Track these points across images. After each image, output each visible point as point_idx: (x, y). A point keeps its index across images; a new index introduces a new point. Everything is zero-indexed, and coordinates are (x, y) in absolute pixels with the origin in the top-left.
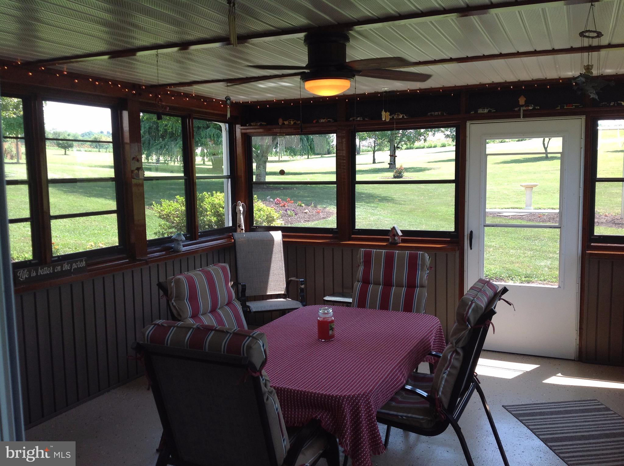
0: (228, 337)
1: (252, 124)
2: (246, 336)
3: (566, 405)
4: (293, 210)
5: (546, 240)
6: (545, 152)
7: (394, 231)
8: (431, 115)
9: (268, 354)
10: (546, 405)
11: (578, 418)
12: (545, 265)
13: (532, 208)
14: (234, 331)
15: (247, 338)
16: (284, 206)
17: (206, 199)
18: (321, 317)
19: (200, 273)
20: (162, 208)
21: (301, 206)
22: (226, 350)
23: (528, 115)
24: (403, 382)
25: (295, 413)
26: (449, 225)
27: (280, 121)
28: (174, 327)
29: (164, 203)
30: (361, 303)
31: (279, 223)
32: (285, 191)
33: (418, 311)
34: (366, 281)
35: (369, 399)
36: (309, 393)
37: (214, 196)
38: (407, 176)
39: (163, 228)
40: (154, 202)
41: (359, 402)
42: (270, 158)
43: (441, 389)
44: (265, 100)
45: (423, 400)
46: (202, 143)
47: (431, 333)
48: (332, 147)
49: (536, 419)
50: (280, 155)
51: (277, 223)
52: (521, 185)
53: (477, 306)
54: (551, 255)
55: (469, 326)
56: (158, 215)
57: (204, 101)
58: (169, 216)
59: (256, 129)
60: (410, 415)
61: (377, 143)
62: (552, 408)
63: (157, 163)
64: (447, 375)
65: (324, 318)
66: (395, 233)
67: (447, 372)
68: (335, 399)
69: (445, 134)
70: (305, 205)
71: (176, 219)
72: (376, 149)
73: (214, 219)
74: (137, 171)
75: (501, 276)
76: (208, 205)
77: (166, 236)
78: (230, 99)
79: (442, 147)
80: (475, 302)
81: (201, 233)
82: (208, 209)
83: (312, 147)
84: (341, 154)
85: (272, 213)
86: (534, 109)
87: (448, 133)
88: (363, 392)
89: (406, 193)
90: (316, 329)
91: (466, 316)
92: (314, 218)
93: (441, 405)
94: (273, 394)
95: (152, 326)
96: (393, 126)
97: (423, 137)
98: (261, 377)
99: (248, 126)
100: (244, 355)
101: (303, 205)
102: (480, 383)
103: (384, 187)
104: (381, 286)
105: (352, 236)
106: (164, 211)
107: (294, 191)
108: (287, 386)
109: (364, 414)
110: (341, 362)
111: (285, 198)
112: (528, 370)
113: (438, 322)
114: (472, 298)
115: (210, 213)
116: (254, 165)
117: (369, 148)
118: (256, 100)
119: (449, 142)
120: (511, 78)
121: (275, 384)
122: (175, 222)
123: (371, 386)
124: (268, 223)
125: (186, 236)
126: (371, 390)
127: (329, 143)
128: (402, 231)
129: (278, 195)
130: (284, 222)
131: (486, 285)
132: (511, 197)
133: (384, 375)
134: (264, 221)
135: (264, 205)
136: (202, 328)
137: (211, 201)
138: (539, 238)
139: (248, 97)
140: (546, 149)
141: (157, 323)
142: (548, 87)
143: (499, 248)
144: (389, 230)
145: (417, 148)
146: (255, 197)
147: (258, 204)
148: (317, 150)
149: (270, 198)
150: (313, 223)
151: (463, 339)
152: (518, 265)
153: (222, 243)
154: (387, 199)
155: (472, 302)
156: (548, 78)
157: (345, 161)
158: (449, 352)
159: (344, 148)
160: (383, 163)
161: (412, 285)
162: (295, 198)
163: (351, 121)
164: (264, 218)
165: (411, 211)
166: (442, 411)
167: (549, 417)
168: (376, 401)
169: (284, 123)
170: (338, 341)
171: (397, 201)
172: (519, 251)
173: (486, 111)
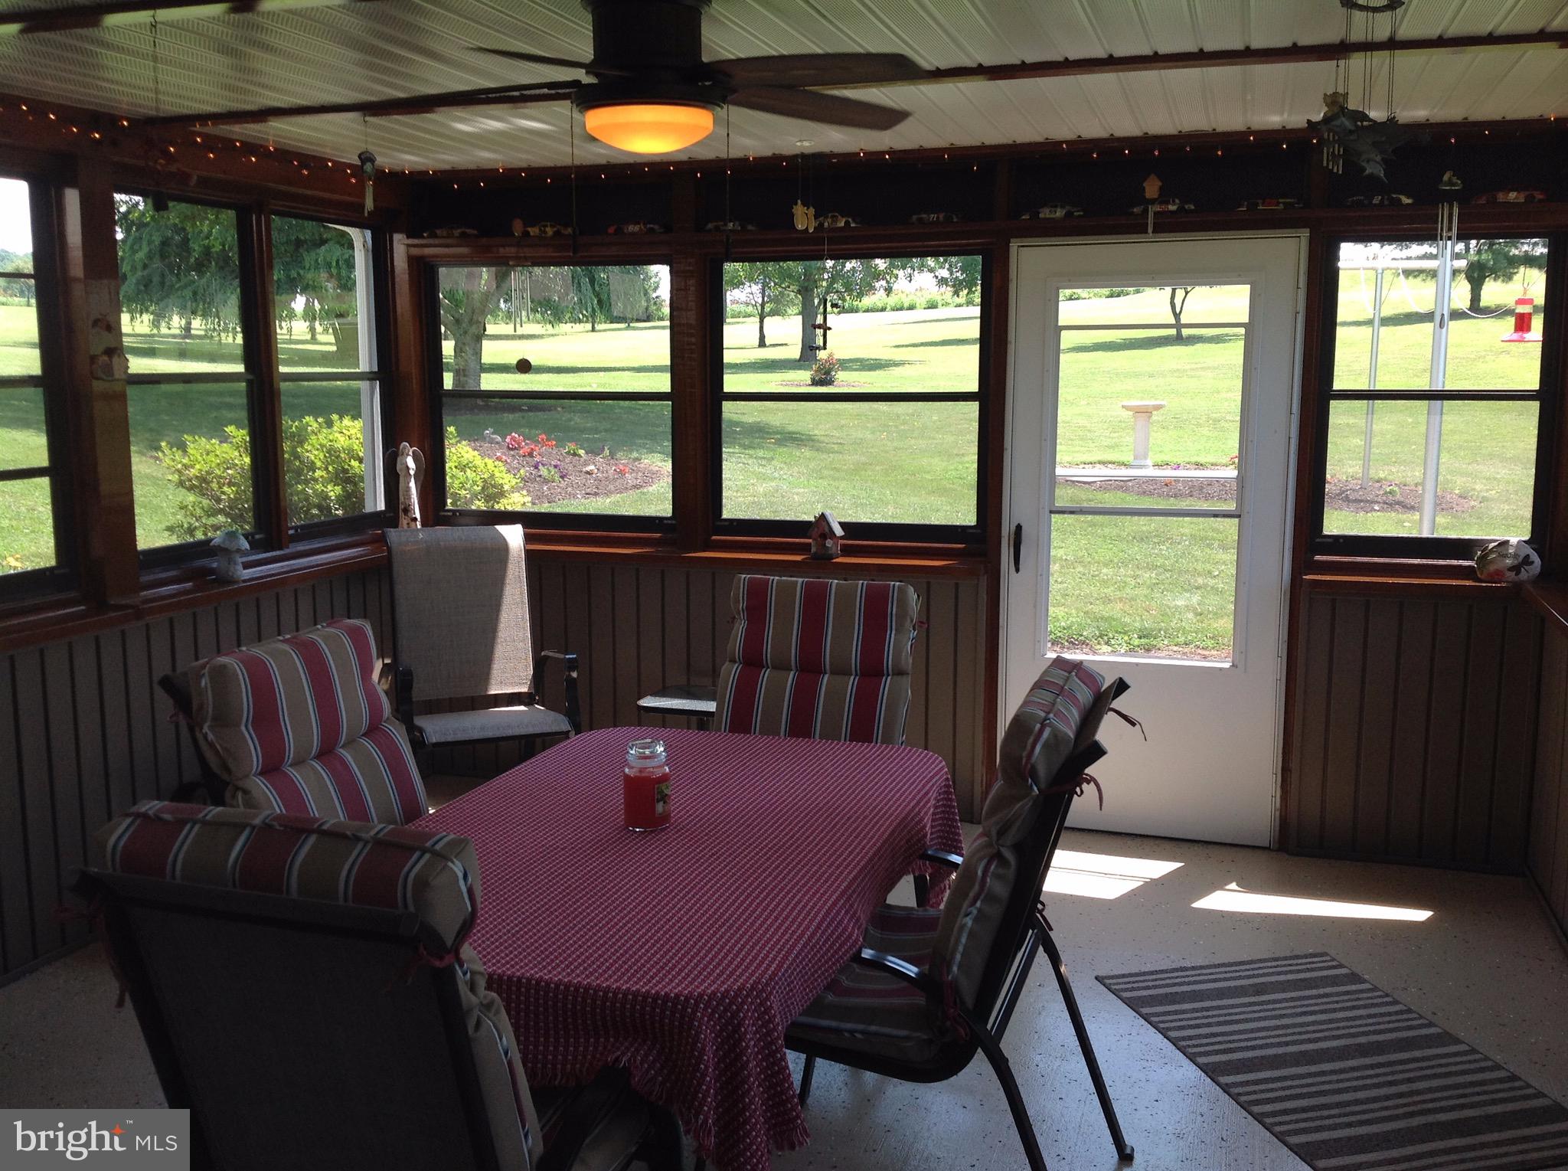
0: (356, 855)
1: (438, 232)
2: (413, 850)
3: (1253, 969)
4: (556, 466)
5: (1187, 543)
6: (1174, 322)
7: (824, 524)
8: (920, 220)
9: (479, 900)
10: (1204, 971)
11: (1286, 1004)
12: (1187, 606)
13: (1149, 462)
14: (378, 833)
15: (417, 854)
16: (531, 455)
17: (314, 437)
18: (632, 768)
19: (286, 647)
20: (185, 461)
21: (575, 454)
22: (350, 892)
23: (1168, 225)
24: (856, 941)
25: (556, 1048)
26: (951, 504)
27: (518, 227)
28: (195, 823)
29: (192, 446)
30: (740, 721)
31: (516, 501)
32: (531, 414)
33: (888, 740)
34: (753, 661)
35: (767, 999)
36: (599, 990)
37: (335, 428)
38: (846, 381)
39: (192, 514)
40: (163, 444)
41: (739, 1010)
42: (491, 329)
43: (958, 957)
44: (472, 167)
45: (905, 984)
46: (308, 284)
47: (925, 800)
48: (655, 303)
49: (1184, 1012)
50: (518, 320)
51: (511, 501)
52: (1123, 407)
53: (1056, 735)
54: (1200, 581)
55: (1035, 788)
56: (175, 478)
57: (302, 165)
58: (208, 483)
59: (447, 246)
60: (873, 1028)
61: (769, 296)
62: (1220, 980)
63: (185, 337)
64: (976, 920)
65: (641, 770)
66: (827, 530)
67: (975, 912)
68: (675, 1005)
69: (937, 277)
70: (587, 453)
71: (225, 489)
72: (767, 309)
73: (334, 491)
74: (106, 358)
75: (1081, 635)
76: (316, 453)
77: (199, 536)
78: (372, 160)
79: (929, 308)
80: (1051, 725)
81: (297, 531)
82: (319, 464)
83: (604, 297)
84: (684, 321)
85: (497, 474)
86: (1181, 209)
87: (944, 273)
88: (751, 981)
89: (843, 422)
90: (616, 799)
91: (1026, 763)
92: (611, 487)
93: (958, 1000)
94: (493, 1011)
95: (128, 820)
96: (822, 247)
97: (883, 283)
98: (457, 968)
99: (428, 237)
100: (406, 906)
101: (582, 452)
102: (1051, 929)
103: (790, 407)
104: (792, 673)
105: (714, 537)
106: (193, 467)
107: (558, 416)
108: (537, 973)
109: (752, 1043)
110: (688, 893)
111: (534, 431)
112: (1156, 876)
113: (942, 769)
114: (1043, 714)
115: (324, 473)
116: (448, 347)
117: (750, 309)
118: (447, 167)
119: (944, 297)
120: (1126, 126)
121: (503, 965)
122: (223, 497)
123: (772, 962)
124: (487, 501)
125: (253, 537)
126: (774, 974)
127: (646, 293)
128: (843, 525)
129: (514, 427)
130: (530, 499)
131: (1074, 673)
132: (1096, 434)
133: (807, 928)
134: (475, 496)
135: (476, 453)
136: (278, 828)
137: (325, 442)
138: (1169, 539)
139: (427, 157)
140: (1177, 316)
141: (143, 810)
142: (1220, 153)
143: (1076, 564)
144: (810, 522)
145: (867, 311)
146: (451, 433)
147: (460, 450)
148: (618, 309)
149: (493, 434)
150: (608, 500)
151: (1018, 824)
152: (1120, 605)
153: (357, 557)
154: (796, 439)
155: (1042, 724)
156: (1220, 129)
157: (693, 340)
158: (981, 859)
159: (692, 305)
160: (784, 347)
161: (872, 670)
162: (562, 433)
163: (710, 230)
164: (475, 487)
165: (858, 469)
166: (959, 1015)
167: (1215, 1003)
168: (786, 1002)
169: (528, 232)
170: (679, 831)
171: (823, 442)
172: (1122, 570)
173: (1059, 213)
